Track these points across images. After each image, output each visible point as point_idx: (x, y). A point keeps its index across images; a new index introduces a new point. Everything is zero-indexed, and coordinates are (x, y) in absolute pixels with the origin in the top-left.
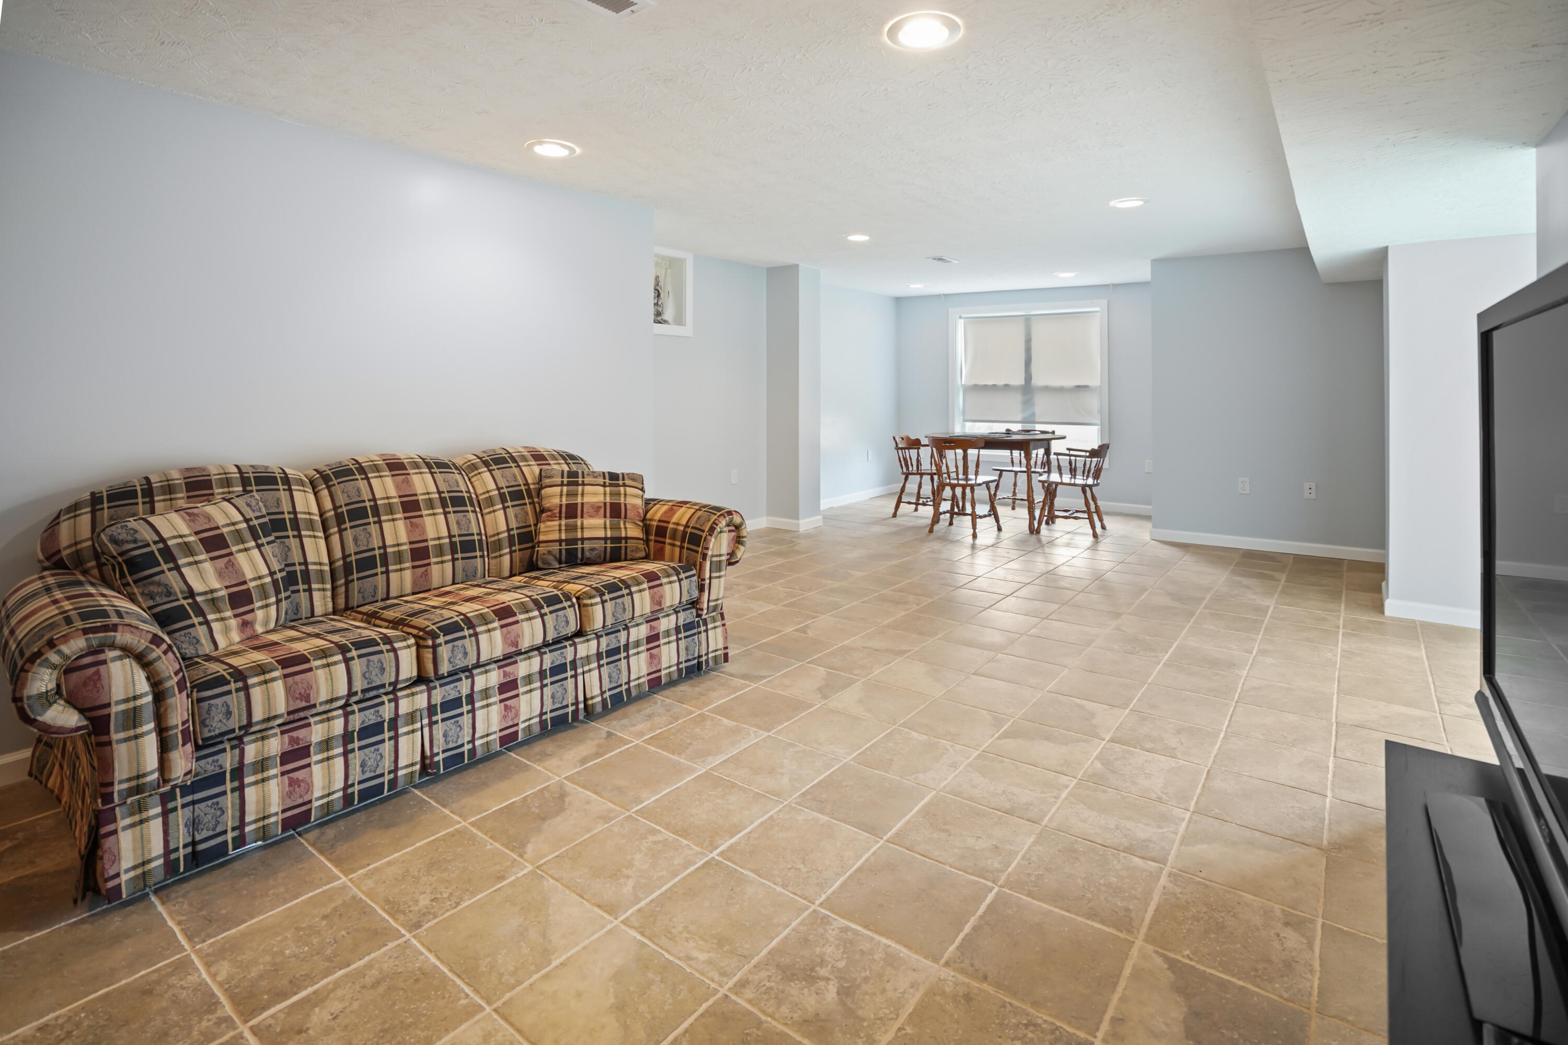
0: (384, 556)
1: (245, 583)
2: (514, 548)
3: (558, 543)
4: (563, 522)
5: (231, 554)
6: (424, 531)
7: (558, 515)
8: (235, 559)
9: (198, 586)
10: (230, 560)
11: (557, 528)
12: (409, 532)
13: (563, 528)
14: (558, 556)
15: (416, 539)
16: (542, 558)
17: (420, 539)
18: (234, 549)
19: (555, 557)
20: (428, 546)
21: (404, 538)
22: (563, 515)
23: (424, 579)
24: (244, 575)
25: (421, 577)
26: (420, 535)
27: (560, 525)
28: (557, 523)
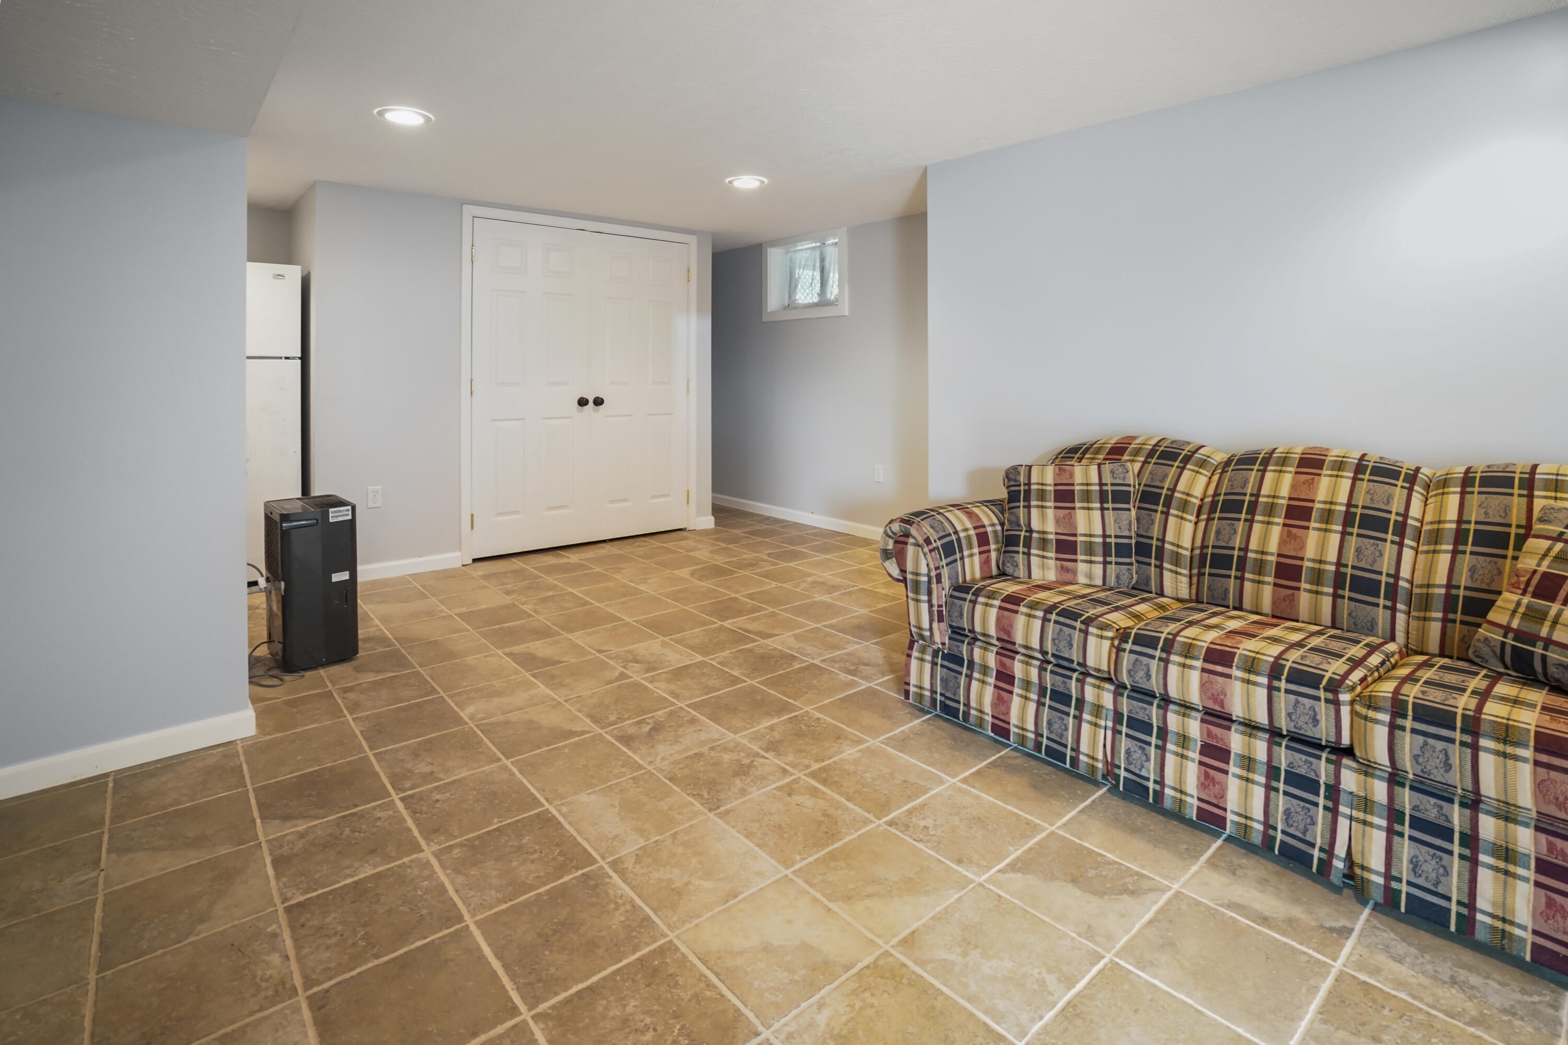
0: (1242, 561)
1: (1075, 535)
2: (1451, 616)
3: (1502, 631)
4: (1526, 600)
5: (1074, 508)
6: (1303, 546)
7: (1522, 586)
8: (1075, 513)
9: (1035, 525)
10: (1070, 513)
11: (1512, 606)
12: (1282, 542)
13: (1522, 610)
14: (1498, 650)
15: (1287, 553)
16: (1475, 646)
17: (1293, 554)
18: (1078, 505)
19: (1494, 652)
20: (1302, 567)
21: (1273, 546)
22: (1531, 589)
23: (1287, 603)
24: (1076, 528)
25: (1284, 599)
26: (1295, 549)
27: (1518, 604)
28: (1515, 598)
